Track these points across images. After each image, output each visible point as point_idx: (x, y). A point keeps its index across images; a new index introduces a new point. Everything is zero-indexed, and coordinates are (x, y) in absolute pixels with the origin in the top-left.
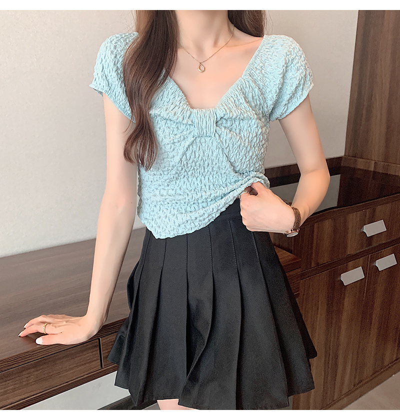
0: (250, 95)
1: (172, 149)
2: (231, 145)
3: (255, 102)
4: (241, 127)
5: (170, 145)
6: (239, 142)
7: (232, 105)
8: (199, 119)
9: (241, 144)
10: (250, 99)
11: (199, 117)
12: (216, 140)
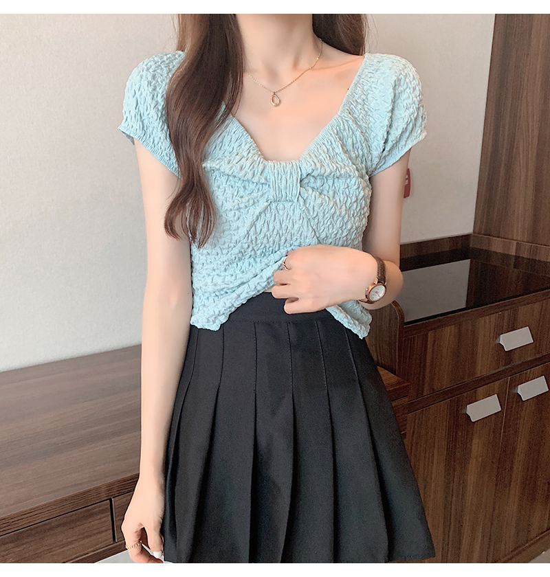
0: (350, 141)
1: (237, 217)
2: (321, 215)
3: (356, 152)
4: (335, 188)
5: (233, 212)
6: (333, 210)
7: (324, 156)
8: (276, 176)
9: (335, 213)
10: (350, 147)
11: (276, 173)
12: (300, 206)
